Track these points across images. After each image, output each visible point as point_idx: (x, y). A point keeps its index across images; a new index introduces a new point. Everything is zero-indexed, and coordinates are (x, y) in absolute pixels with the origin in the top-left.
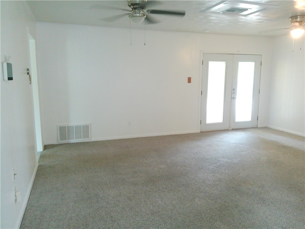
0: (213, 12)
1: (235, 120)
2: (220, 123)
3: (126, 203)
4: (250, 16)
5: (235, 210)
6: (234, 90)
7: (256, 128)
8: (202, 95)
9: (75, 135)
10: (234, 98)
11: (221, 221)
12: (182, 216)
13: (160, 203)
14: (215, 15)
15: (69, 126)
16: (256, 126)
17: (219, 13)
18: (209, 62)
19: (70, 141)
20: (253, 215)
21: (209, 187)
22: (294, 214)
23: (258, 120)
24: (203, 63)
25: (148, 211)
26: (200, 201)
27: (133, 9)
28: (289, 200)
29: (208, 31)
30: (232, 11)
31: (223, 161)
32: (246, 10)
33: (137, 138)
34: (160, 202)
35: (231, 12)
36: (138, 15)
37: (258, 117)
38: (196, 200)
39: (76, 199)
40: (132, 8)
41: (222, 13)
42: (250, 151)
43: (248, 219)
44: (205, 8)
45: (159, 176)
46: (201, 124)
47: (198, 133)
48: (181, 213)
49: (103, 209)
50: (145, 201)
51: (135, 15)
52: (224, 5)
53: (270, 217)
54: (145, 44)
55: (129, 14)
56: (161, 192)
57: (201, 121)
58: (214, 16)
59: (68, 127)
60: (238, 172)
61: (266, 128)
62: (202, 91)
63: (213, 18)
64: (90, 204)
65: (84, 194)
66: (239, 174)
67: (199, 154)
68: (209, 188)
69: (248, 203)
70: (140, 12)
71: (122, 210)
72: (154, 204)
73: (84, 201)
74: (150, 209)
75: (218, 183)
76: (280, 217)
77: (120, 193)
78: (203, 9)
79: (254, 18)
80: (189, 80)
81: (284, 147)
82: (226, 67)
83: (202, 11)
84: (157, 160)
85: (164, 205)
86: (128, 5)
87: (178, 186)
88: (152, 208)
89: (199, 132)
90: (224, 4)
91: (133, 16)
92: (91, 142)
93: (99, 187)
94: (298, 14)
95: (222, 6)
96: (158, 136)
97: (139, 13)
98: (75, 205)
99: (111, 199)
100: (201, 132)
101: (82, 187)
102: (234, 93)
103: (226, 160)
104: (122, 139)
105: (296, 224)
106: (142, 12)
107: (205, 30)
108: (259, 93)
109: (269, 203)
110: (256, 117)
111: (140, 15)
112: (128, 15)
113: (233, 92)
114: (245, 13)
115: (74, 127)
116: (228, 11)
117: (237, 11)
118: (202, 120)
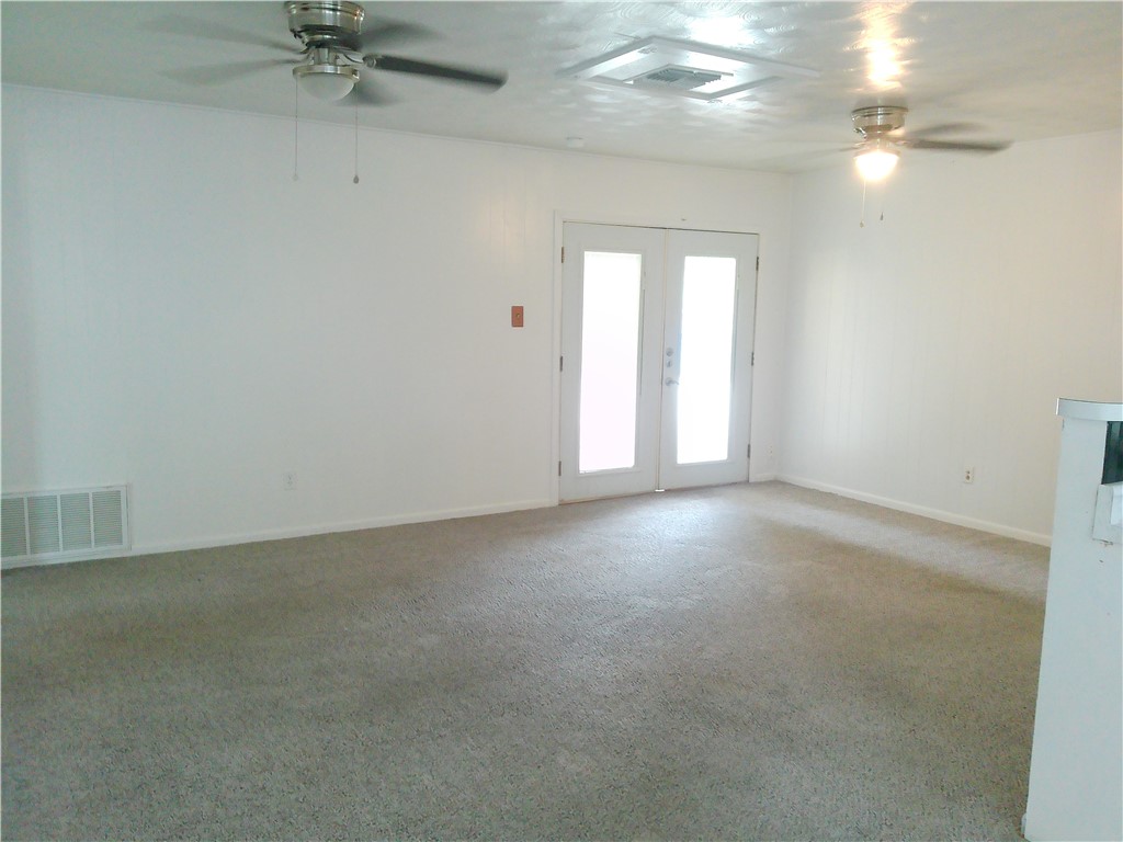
0: (601, 79)
1: (675, 458)
2: (627, 469)
3: (293, 797)
4: (726, 99)
5: (699, 784)
6: (669, 353)
7: (746, 483)
8: (561, 369)
9: (60, 534)
10: (670, 382)
11: (653, 830)
12: (513, 823)
13: (426, 782)
14: (608, 89)
15: (38, 495)
16: (745, 479)
17: (621, 83)
18: (586, 253)
19: (38, 555)
20: (761, 797)
21: (601, 707)
22: (893, 780)
23: (749, 456)
24: (565, 255)
25: (383, 820)
26: (573, 761)
27: (309, 45)
28: (872, 733)
29: (579, 144)
30: (667, 79)
31: (645, 606)
32: (715, 76)
33: (322, 538)
34: (426, 778)
35: (663, 82)
36: (329, 69)
37: (749, 446)
38: (561, 760)
39: (82, 795)
40: (307, 40)
41: (632, 82)
42: (730, 567)
43: (743, 812)
44: (576, 62)
45: (417, 679)
46: (560, 474)
47: (550, 508)
48: (508, 811)
49: (200, 828)
50: (369, 782)
51: (318, 69)
52: (642, 56)
53: (815, 799)
54: (356, 180)
55: (293, 62)
56: (431, 742)
57: (560, 463)
58: (603, 93)
59: (30, 500)
60: (698, 644)
61: (778, 485)
62: (561, 358)
63: (602, 97)
64: (146, 813)
65: (115, 774)
66: (701, 649)
67: (559, 585)
68: (602, 712)
69: (740, 756)
70: (337, 58)
71: (280, 824)
72: (405, 789)
73: (119, 803)
74: (392, 810)
75: (632, 689)
76: (849, 793)
77: (268, 757)
78: (567, 65)
79: (737, 106)
80: (518, 317)
81: (841, 549)
82: (644, 274)
83: (562, 73)
84: (406, 618)
85: (442, 788)
86: (292, 31)
87: (491, 711)
88: (396, 805)
89: (555, 502)
90: (641, 52)
91: (310, 73)
92: (133, 559)
93: (177, 738)
94: (880, 102)
95: (633, 57)
96: (405, 526)
97: (336, 65)
98: (82, 823)
99: (228, 782)
100: (563, 505)
101: (105, 745)
102: (669, 365)
103: (653, 603)
104: (258, 543)
105: (900, 813)
106: (342, 60)
107: (568, 139)
108: (752, 364)
109: (810, 747)
110: (743, 447)
111: (336, 70)
112: (292, 67)
113: (666, 362)
114: (709, 88)
115: (59, 502)
116: (654, 76)
117: (681, 80)
118: (565, 463)
